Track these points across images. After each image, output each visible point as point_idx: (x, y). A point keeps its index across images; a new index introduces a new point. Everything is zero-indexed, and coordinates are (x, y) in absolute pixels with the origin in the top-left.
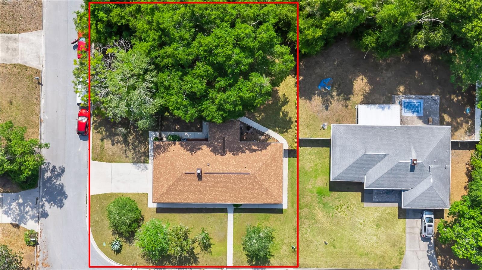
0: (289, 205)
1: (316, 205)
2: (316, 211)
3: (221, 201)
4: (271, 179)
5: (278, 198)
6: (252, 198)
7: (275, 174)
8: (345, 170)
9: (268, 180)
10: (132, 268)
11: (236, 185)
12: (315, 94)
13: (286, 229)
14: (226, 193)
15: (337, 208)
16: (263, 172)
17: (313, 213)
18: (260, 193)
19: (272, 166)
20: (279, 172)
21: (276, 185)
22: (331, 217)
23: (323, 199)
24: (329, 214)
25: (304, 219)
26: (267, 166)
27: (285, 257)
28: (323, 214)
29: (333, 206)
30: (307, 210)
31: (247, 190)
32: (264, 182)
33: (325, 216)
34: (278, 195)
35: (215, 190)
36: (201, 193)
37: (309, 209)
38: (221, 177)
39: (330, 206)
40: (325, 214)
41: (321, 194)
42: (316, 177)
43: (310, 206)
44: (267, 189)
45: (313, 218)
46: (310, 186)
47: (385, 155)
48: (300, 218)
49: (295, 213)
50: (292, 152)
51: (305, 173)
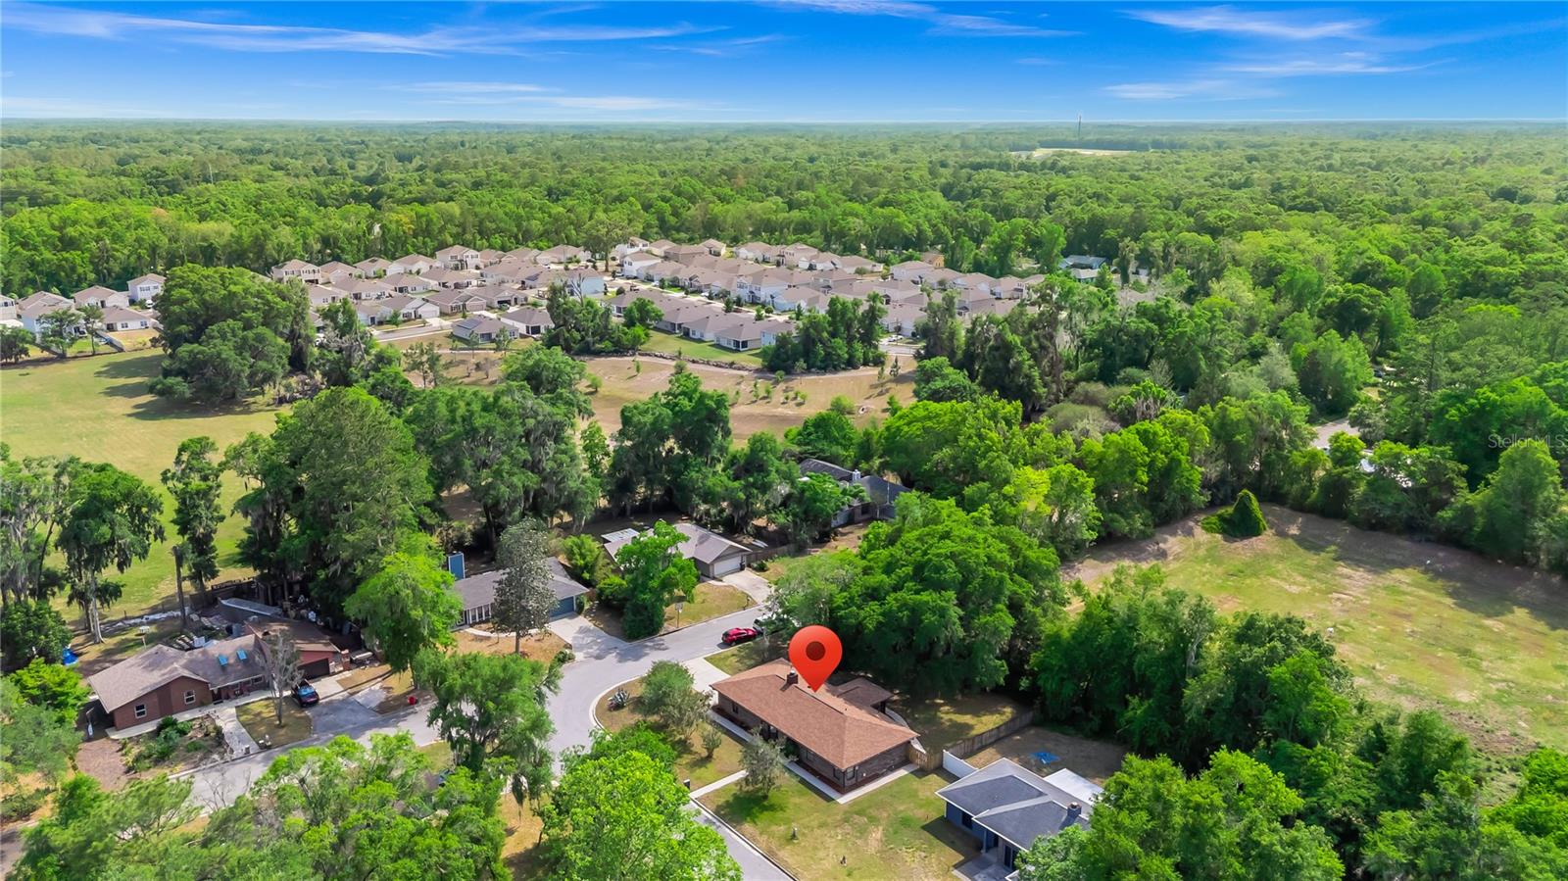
0: (849, 803)
1: (884, 825)
2: (875, 829)
3: (778, 724)
4: (860, 740)
5: (844, 760)
6: (815, 743)
7: (872, 742)
8: (967, 786)
9: (856, 737)
11: (814, 716)
12: (1019, 756)
13: (812, 816)
14: (793, 720)
16: (860, 727)
17: (868, 828)
18: (831, 742)
19: (875, 734)
20: (879, 747)
21: (860, 751)
22: (889, 847)
23: (902, 827)
24: (891, 843)
25: (849, 825)
26: (869, 727)
27: (770, 834)
28: (881, 838)
29: (907, 841)
30: (866, 820)
31: (819, 729)
32: (849, 733)
33: (881, 841)
34: (848, 759)
35: (786, 710)
36: (767, 704)
37: (868, 821)
38: (807, 699)
39: (902, 838)
40: (884, 840)
41: (905, 822)
42: (921, 807)
43: (873, 820)
44: (843, 742)
45: (863, 832)
46: (902, 808)
47: (1041, 794)
48: (846, 820)
49: (846, 812)
50: (921, 772)
51: (914, 794)
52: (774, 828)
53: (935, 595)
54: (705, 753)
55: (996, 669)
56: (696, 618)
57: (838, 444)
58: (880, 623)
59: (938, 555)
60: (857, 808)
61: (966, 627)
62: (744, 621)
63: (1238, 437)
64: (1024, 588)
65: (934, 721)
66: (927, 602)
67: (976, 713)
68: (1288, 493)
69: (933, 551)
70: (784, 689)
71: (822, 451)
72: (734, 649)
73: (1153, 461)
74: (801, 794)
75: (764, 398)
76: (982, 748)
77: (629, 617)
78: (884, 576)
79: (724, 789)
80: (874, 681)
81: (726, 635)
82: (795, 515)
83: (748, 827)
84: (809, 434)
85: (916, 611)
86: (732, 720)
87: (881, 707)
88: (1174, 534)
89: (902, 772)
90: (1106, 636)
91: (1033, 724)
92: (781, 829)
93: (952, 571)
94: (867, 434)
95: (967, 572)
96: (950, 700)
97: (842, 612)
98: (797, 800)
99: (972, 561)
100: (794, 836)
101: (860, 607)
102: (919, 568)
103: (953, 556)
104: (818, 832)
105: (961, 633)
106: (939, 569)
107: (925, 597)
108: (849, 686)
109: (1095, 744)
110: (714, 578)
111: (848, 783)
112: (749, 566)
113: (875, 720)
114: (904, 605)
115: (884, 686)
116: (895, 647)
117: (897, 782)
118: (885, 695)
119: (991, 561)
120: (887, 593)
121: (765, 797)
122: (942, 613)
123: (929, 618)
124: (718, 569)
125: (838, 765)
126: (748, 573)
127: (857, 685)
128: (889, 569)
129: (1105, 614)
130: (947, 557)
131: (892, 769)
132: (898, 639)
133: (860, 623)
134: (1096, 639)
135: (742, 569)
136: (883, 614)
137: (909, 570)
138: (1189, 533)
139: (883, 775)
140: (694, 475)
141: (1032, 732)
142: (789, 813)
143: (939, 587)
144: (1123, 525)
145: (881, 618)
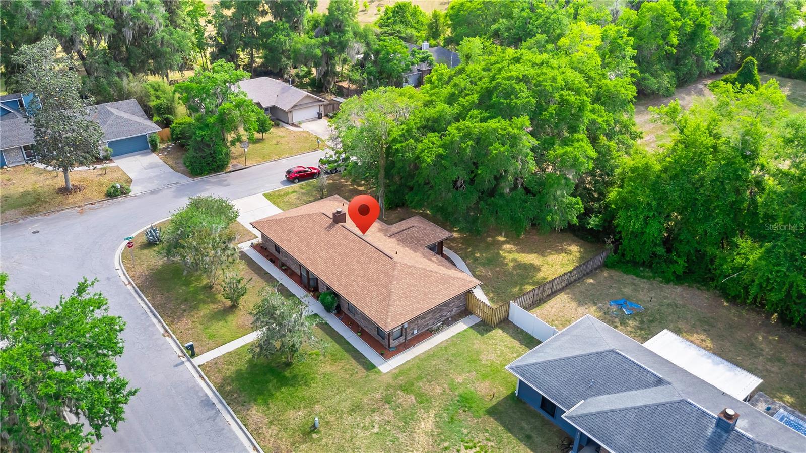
0: (394, 371)
1: (437, 409)
2: (425, 416)
3: (316, 270)
4: (411, 291)
5: (390, 318)
6: (356, 294)
7: (425, 294)
8: (549, 361)
9: (406, 288)
10: (120, 268)
11: (358, 262)
12: (595, 304)
13: (344, 394)
14: (334, 265)
15: (471, 445)
16: (412, 274)
17: (416, 413)
18: (375, 294)
19: (432, 283)
20: (434, 299)
21: (410, 305)
22: (441, 447)
23: (461, 411)
24: (445, 441)
25: (390, 408)
26: (425, 276)
27: (281, 425)
28: (432, 431)
29: (467, 435)
30: (414, 401)
31: (363, 277)
32: (398, 283)
33: (432, 435)
34: (395, 317)
35: (328, 253)
36: (308, 245)
37: (417, 401)
38: (353, 241)
39: (460, 431)
40: (435, 434)
41: (465, 402)
42: (485, 377)
43: (423, 400)
44: (390, 294)
45: (408, 420)
46: (460, 379)
47: (660, 382)
48: (387, 400)
49: (388, 387)
50: (484, 327)
51: (474, 360)
52: (291, 414)
53: (505, 123)
54: (229, 303)
55: (571, 206)
56: (266, 158)
57: (412, 27)
58: (440, 156)
59: (510, 78)
60: (402, 380)
61: (540, 160)
62: (310, 161)
63: (746, 14)
64: (602, 117)
65: (495, 261)
66: (496, 130)
67: (542, 253)
68: (778, 63)
69: (504, 74)
70: (330, 227)
71: (399, 32)
72: (296, 186)
73: (684, 25)
74: (335, 359)
75: (363, 11)
76: (553, 294)
77: (191, 153)
78: (447, 106)
79: (237, 353)
80: (432, 219)
81: (289, 172)
82: (369, 73)
83: (256, 413)
84: (388, 18)
85: (481, 141)
86: (273, 260)
87: (437, 249)
88: (689, 94)
89: (461, 326)
90: (711, 167)
91: (605, 265)
92: (296, 417)
93: (525, 95)
94: (436, 16)
95: (542, 95)
96: (513, 237)
97: (398, 146)
98: (328, 369)
99: (548, 85)
100: (314, 428)
101: (417, 140)
102: (487, 94)
103: (525, 79)
104: (348, 420)
105: (533, 167)
106: (509, 93)
107: (493, 124)
108: (404, 224)
109: (679, 289)
110: (293, 125)
111: (394, 343)
112: (327, 116)
113: (433, 265)
114: (467, 135)
115: (443, 226)
116: (455, 182)
117: (453, 341)
118: (443, 234)
119: (568, 87)
120: (449, 123)
121: (288, 365)
122: (514, 140)
123: (497, 148)
124: (296, 117)
125: (381, 325)
126: (324, 121)
127: (415, 224)
128: (451, 100)
129: (710, 141)
130: (519, 80)
131: (448, 323)
132: (460, 173)
133: (418, 158)
134: (695, 171)
135: (320, 117)
136: (443, 146)
137: (475, 97)
138: (700, 93)
139: (437, 330)
140: (282, 38)
141: (606, 274)
142: (315, 389)
143: (509, 113)
144: (652, 82)
145: (441, 151)
